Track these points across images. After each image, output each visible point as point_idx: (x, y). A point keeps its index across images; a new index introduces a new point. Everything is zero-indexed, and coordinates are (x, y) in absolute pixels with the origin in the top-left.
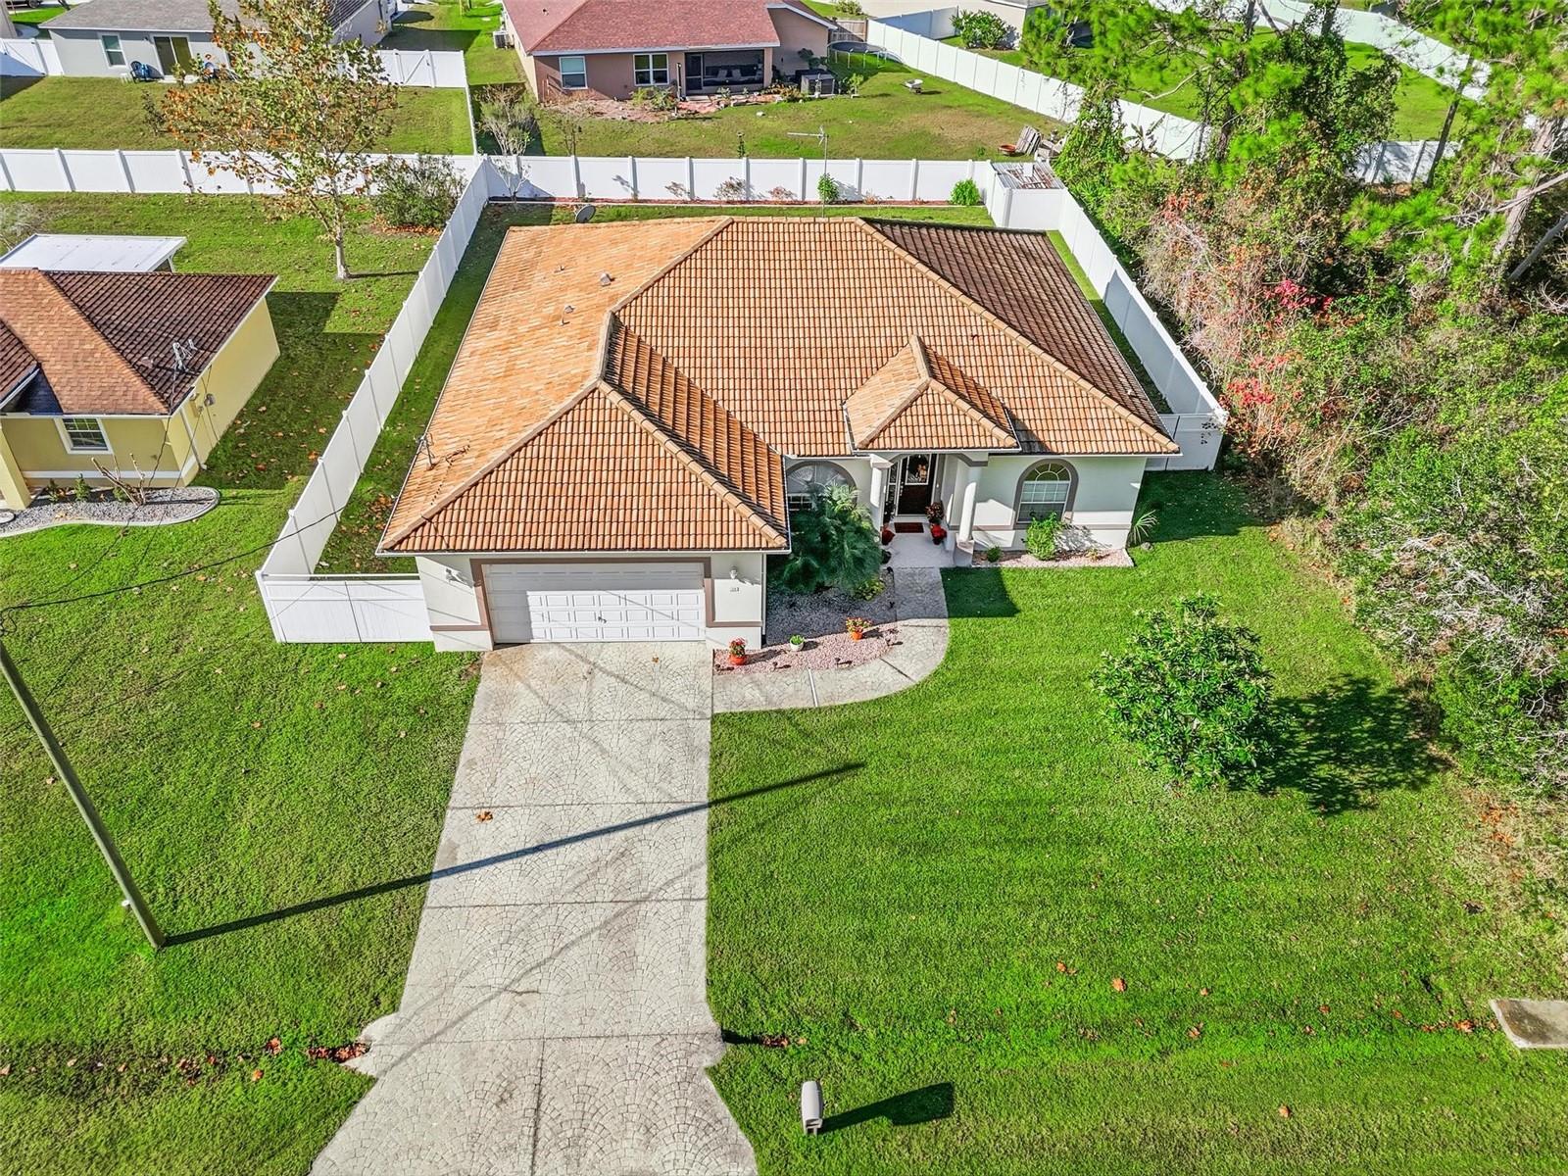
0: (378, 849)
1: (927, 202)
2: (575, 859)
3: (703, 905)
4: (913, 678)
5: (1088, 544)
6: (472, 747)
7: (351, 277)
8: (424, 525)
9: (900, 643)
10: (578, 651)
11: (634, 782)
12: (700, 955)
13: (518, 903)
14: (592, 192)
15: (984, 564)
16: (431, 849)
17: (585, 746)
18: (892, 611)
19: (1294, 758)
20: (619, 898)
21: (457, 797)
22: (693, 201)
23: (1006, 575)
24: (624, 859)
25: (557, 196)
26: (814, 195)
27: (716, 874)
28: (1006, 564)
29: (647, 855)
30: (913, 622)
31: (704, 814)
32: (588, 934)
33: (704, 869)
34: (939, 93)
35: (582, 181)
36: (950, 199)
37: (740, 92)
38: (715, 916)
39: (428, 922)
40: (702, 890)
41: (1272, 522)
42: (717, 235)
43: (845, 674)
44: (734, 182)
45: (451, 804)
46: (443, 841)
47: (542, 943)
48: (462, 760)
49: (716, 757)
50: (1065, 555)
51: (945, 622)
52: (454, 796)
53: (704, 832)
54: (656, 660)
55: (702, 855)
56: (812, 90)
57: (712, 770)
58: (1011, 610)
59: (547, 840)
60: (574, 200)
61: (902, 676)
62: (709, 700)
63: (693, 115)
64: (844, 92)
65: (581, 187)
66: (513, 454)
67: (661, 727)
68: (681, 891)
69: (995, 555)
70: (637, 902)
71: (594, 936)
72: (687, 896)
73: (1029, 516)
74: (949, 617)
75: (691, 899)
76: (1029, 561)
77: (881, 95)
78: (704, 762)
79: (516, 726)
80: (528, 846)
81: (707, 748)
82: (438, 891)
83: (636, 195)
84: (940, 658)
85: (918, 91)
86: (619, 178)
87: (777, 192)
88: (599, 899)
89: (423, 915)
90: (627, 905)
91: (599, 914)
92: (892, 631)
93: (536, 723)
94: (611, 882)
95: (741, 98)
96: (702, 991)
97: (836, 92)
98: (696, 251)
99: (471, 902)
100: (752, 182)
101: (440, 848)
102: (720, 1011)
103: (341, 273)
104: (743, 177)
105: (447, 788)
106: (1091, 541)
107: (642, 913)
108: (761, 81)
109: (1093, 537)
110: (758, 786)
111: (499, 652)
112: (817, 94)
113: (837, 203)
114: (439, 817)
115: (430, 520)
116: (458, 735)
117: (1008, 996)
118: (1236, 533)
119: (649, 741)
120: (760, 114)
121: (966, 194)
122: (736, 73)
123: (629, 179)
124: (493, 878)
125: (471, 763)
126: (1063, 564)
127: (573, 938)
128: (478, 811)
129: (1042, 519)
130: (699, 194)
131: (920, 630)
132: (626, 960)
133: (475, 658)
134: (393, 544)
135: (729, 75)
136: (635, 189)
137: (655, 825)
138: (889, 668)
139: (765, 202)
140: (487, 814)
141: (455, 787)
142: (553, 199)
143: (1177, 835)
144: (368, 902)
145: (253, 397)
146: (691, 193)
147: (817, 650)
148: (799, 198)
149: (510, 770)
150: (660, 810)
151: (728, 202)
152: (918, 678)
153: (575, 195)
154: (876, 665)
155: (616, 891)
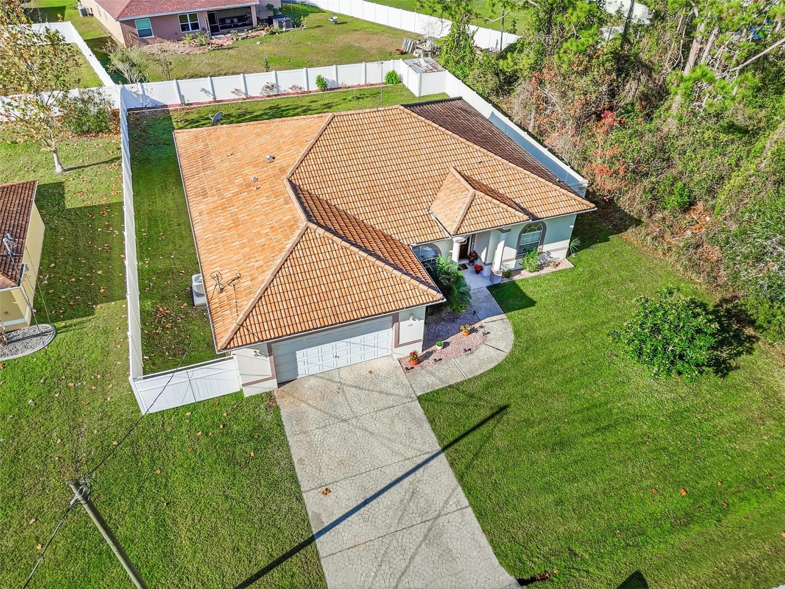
0: (274, 530)
1: (373, 85)
2: (389, 503)
3: (470, 510)
4: (505, 351)
5: (549, 259)
6: (297, 453)
7: (65, 170)
8: (239, 329)
9: (488, 333)
10: (326, 377)
11: (398, 447)
12: (483, 540)
13: (372, 539)
14: (189, 99)
15: (506, 280)
16: (305, 520)
17: (359, 433)
18: (475, 316)
20: (424, 519)
21: (305, 485)
22: (248, 98)
23: (520, 284)
24: (415, 495)
25: (168, 104)
26: (314, 87)
27: (469, 491)
28: (516, 278)
29: (426, 490)
30: (489, 319)
31: (442, 456)
32: (420, 546)
33: (460, 488)
34: (346, 23)
35: (182, 93)
36: (384, 81)
37: (243, 31)
38: (480, 515)
39: (328, 567)
40: (465, 502)
41: (622, 231)
42: (328, 125)
43: (471, 357)
44: (269, 85)
45: (302, 489)
46: (310, 514)
47: (398, 559)
48: (295, 461)
49: (432, 422)
50: (540, 267)
51: (504, 316)
52: (302, 484)
53: (449, 467)
54: (371, 372)
55: (455, 482)
56: (281, 26)
57: (434, 430)
58: (532, 303)
59: (368, 496)
61: (499, 352)
62: (411, 389)
63: (220, 47)
64: (298, 26)
65: (182, 97)
67: (394, 411)
68: (454, 505)
69: (508, 274)
70: (436, 518)
71: (423, 546)
72: (459, 507)
73: (524, 251)
74: (505, 313)
75: (462, 509)
76: (525, 274)
77: (316, 27)
78: (427, 426)
79: (315, 432)
80: (359, 502)
81: (424, 418)
82: (323, 544)
83: (215, 98)
84: (512, 337)
85: (336, 23)
86: (203, 90)
87: (294, 87)
88: (414, 523)
89: (322, 563)
90: (431, 522)
91: (420, 531)
92: (482, 327)
93: (325, 427)
94: (415, 511)
95: (243, 34)
96: (495, 560)
97: (294, 27)
98: (321, 136)
99: (345, 547)
100: (279, 84)
101: (310, 518)
102: (511, 569)
103: (58, 169)
104: (274, 82)
105: (295, 481)
106: (550, 257)
107: (441, 524)
108: (252, 24)
109: (551, 256)
110: (463, 432)
111: (282, 388)
112: (284, 29)
113: (327, 90)
114: (300, 499)
115: (242, 325)
116: (284, 444)
117: (639, 514)
119: (392, 422)
120: (259, 43)
121: (393, 78)
122: (235, 20)
123: (210, 90)
124: (350, 528)
125: (301, 461)
126: (542, 272)
127: (413, 551)
128: (320, 490)
129: (529, 252)
130: (251, 93)
131: (494, 323)
132: (447, 554)
133: (270, 395)
134: (225, 345)
135: (232, 22)
136: (214, 94)
137: (421, 470)
138: (491, 348)
139: (288, 94)
140: (327, 489)
141: (300, 479)
142: (167, 106)
143: (670, 406)
144: (286, 565)
145: (42, 258)
146: (246, 94)
147: (450, 347)
148: (306, 90)
149: (325, 458)
150: (419, 461)
151: (268, 96)
152: (508, 350)
153: (179, 102)
154: (483, 348)
155: (421, 515)
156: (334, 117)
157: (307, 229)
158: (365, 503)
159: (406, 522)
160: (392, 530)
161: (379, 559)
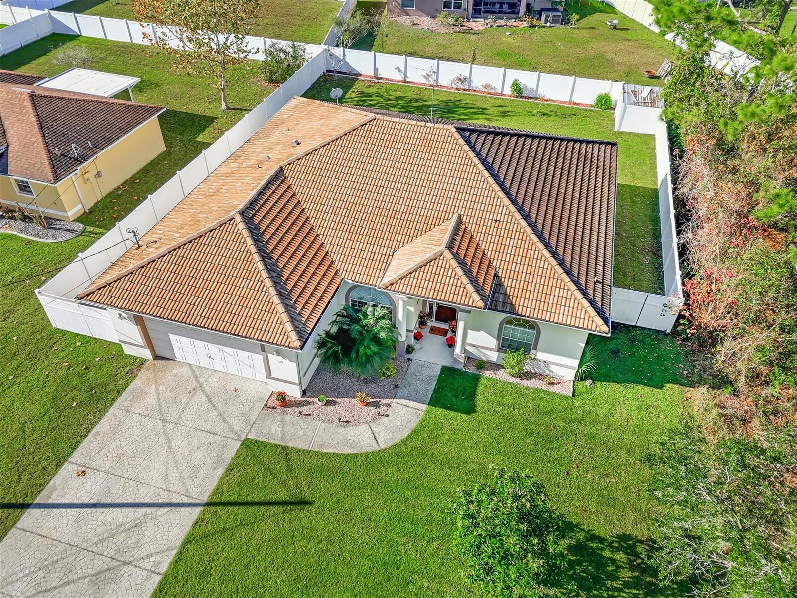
0: (16, 478)
1: (578, 104)
2: (109, 520)
3: (158, 579)
4: (381, 445)
5: (548, 372)
6: (104, 425)
7: (228, 108)
9: (387, 415)
10: (196, 372)
11: (174, 475)
13: (62, 541)
14: (382, 74)
15: (472, 370)
16: (42, 487)
17: (162, 439)
18: (394, 391)
20: (116, 556)
21: (76, 456)
22: (437, 86)
23: (483, 381)
24: (135, 529)
25: (363, 73)
26: (508, 91)
27: (179, 558)
28: (487, 374)
29: (149, 531)
30: (404, 402)
31: (198, 510)
32: (85, 577)
33: (175, 552)
34: (628, 30)
35: (377, 67)
36: (593, 103)
37: (502, 19)
39: (10, 537)
40: (164, 568)
41: (692, 385)
42: (362, 126)
43: (341, 430)
44: (462, 77)
45: (70, 459)
46: (51, 483)
47: (57, 574)
48: (94, 431)
49: (230, 470)
50: (529, 375)
51: (424, 407)
52: (75, 454)
53: (191, 524)
54: (236, 390)
55: (179, 540)
56: (546, 22)
57: (221, 479)
58: (471, 410)
59: (103, 501)
60: (371, 77)
61: (374, 441)
62: (249, 427)
63: (470, 31)
64: (566, 24)
65: (376, 70)
66: (170, 252)
67: (211, 438)
68: (152, 564)
69: (482, 365)
70: (125, 563)
71: (87, 579)
72: (153, 569)
73: (506, 345)
74: (429, 404)
75: (154, 572)
76: (503, 375)
77: (590, 28)
78: (221, 471)
79: (135, 415)
80: (91, 502)
81: (227, 462)
82: (30, 518)
83: (405, 78)
84: (405, 434)
85: (614, 28)
86: (398, 68)
88: (105, 553)
89: (11, 531)
90: (117, 563)
91: (99, 564)
92: (388, 405)
93: (146, 416)
94: (119, 543)
95: (502, 22)
97: (562, 24)
99: (39, 531)
100: (472, 79)
101: (47, 488)
103: (224, 106)
104: (467, 75)
105: (74, 447)
106: (550, 371)
107: (122, 572)
108: (518, 13)
109: (552, 369)
110: (241, 499)
111: (156, 362)
112: (548, 25)
113: (522, 97)
114: (58, 466)
115: (109, 284)
116: (104, 412)
118: (661, 387)
119: (199, 447)
120: (508, 34)
121: (603, 102)
122: (505, 7)
123: (403, 69)
124: (60, 518)
125: (98, 433)
126: (526, 383)
127: (75, 577)
128: (80, 468)
129: (517, 349)
130: (442, 82)
131: (405, 409)
133: (143, 362)
135: (501, 7)
136: (405, 74)
137: (166, 510)
138: (370, 432)
139: (479, 91)
140: (83, 472)
141: (78, 449)
142: (360, 75)
146: (436, 81)
147: (332, 408)
148: (500, 92)
149: (114, 445)
150: (176, 499)
151: (457, 89)
152: (383, 446)
153: (372, 74)
154: (363, 428)
155: (118, 551)
156: (375, 119)
157: (231, 220)
158: (94, 506)
159: (100, 548)
160: (84, 545)
161: (46, 563)
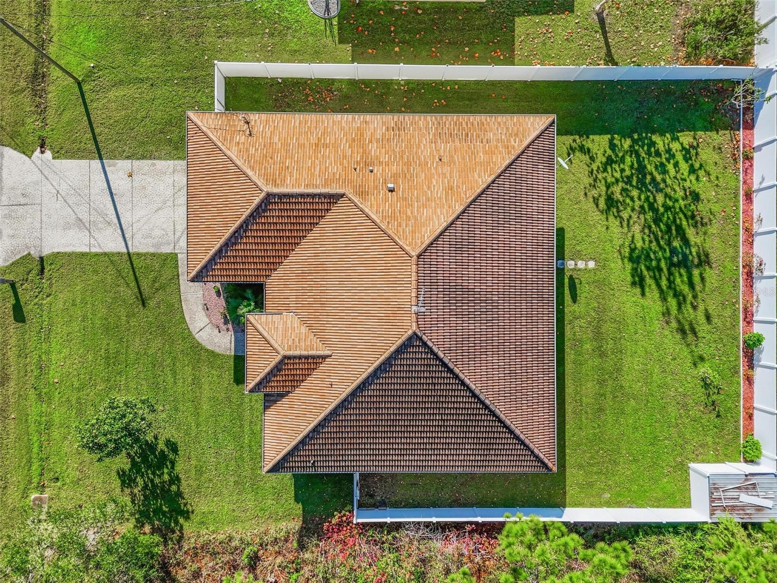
3: (88, 251)
6: (160, 164)
9: (220, 332)
11: (143, 224)
12: (68, 250)
13: (91, 190)
16: (114, 158)
19: (146, 472)
20: (91, 223)
21: (136, 163)
22: (753, 235)
24: (107, 224)
26: (755, 330)
27: (97, 255)
29: (109, 231)
30: (233, 340)
31: (124, 250)
33: (102, 251)
38: (83, 255)
39: (84, 163)
40: (94, 250)
43: (201, 307)
44: (762, 267)
45: (134, 161)
46: (117, 161)
47: (74, 200)
48: (155, 161)
49: (154, 255)
51: (233, 353)
52: (138, 161)
53: (118, 251)
55: (106, 250)
57: (147, 253)
59: (116, 197)
61: (199, 330)
67: (171, 234)
68: (93, 243)
70: (89, 229)
74: (235, 355)
75: (90, 246)
78: (152, 250)
79: (172, 179)
80: (113, 191)
81: (159, 251)
82: (96, 164)
83: (755, 191)
84: (209, 347)
87: (759, 301)
88: (91, 216)
89: (87, 160)
91: (85, 217)
92: (228, 330)
93: (174, 186)
94: (98, 220)
96: (56, 250)
99: (91, 174)
100: (763, 281)
101: (114, 161)
102: (49, 256)
104: (766, 274)
105: (143, 157)
107: (85, 231)
110: (136, 270)
114: (128, 158)
116: (169, 158)
118: (297, 502)
119: (163, 229)
124: (100, 181)
125: (154, 165)
127: (77, 209)
128: (131, 171)
130: (756, 240)
131: (229, 341)
132: (67, 227)
136: (760, 190)
138: (204, 326)
139: (752, 292)
141: (141, 161)
144: (92, 142)
146: (757, 234)
147: (215, 296)
148: (754, 318)
149: (150, 180)
152: (197, 336)
153: (755, 144)
154: (206, 320)
155: (94, 222)
158: (111, 194)
159: (92, 212)
160: (91, 204)
161: (78, 190)
